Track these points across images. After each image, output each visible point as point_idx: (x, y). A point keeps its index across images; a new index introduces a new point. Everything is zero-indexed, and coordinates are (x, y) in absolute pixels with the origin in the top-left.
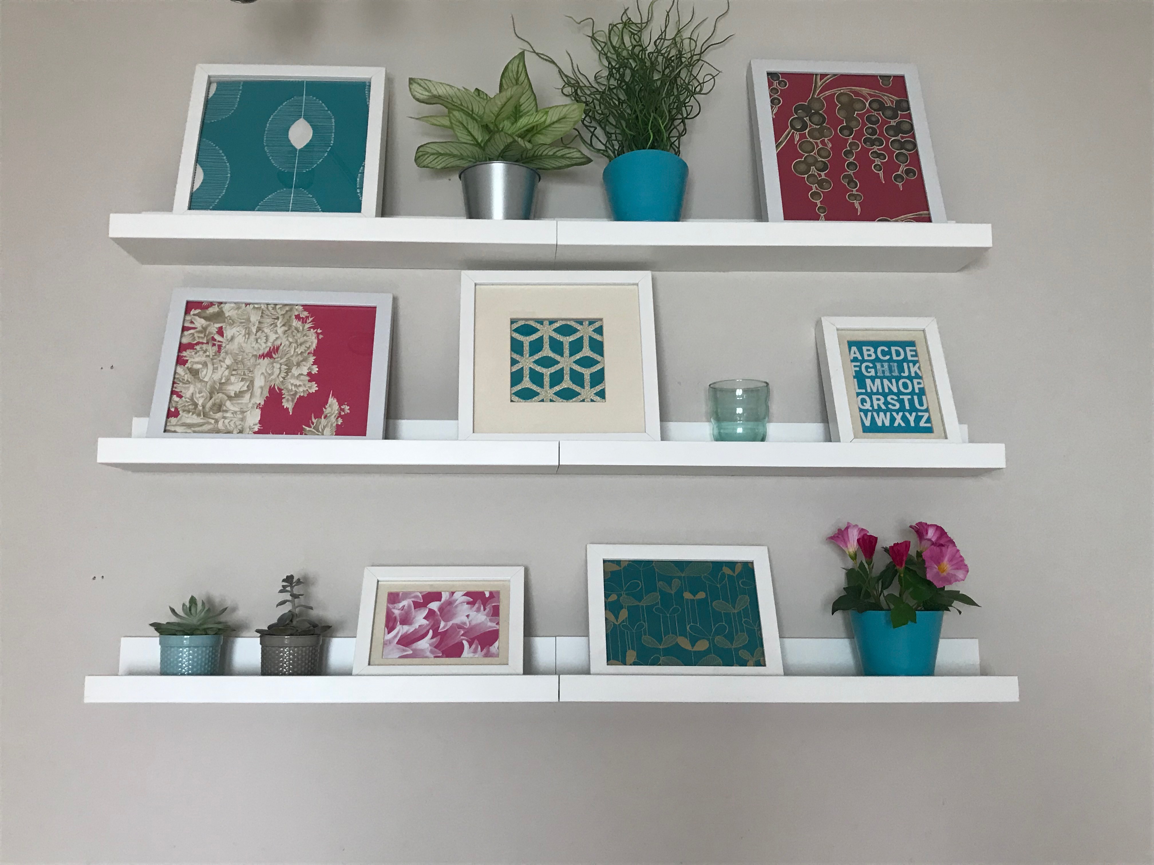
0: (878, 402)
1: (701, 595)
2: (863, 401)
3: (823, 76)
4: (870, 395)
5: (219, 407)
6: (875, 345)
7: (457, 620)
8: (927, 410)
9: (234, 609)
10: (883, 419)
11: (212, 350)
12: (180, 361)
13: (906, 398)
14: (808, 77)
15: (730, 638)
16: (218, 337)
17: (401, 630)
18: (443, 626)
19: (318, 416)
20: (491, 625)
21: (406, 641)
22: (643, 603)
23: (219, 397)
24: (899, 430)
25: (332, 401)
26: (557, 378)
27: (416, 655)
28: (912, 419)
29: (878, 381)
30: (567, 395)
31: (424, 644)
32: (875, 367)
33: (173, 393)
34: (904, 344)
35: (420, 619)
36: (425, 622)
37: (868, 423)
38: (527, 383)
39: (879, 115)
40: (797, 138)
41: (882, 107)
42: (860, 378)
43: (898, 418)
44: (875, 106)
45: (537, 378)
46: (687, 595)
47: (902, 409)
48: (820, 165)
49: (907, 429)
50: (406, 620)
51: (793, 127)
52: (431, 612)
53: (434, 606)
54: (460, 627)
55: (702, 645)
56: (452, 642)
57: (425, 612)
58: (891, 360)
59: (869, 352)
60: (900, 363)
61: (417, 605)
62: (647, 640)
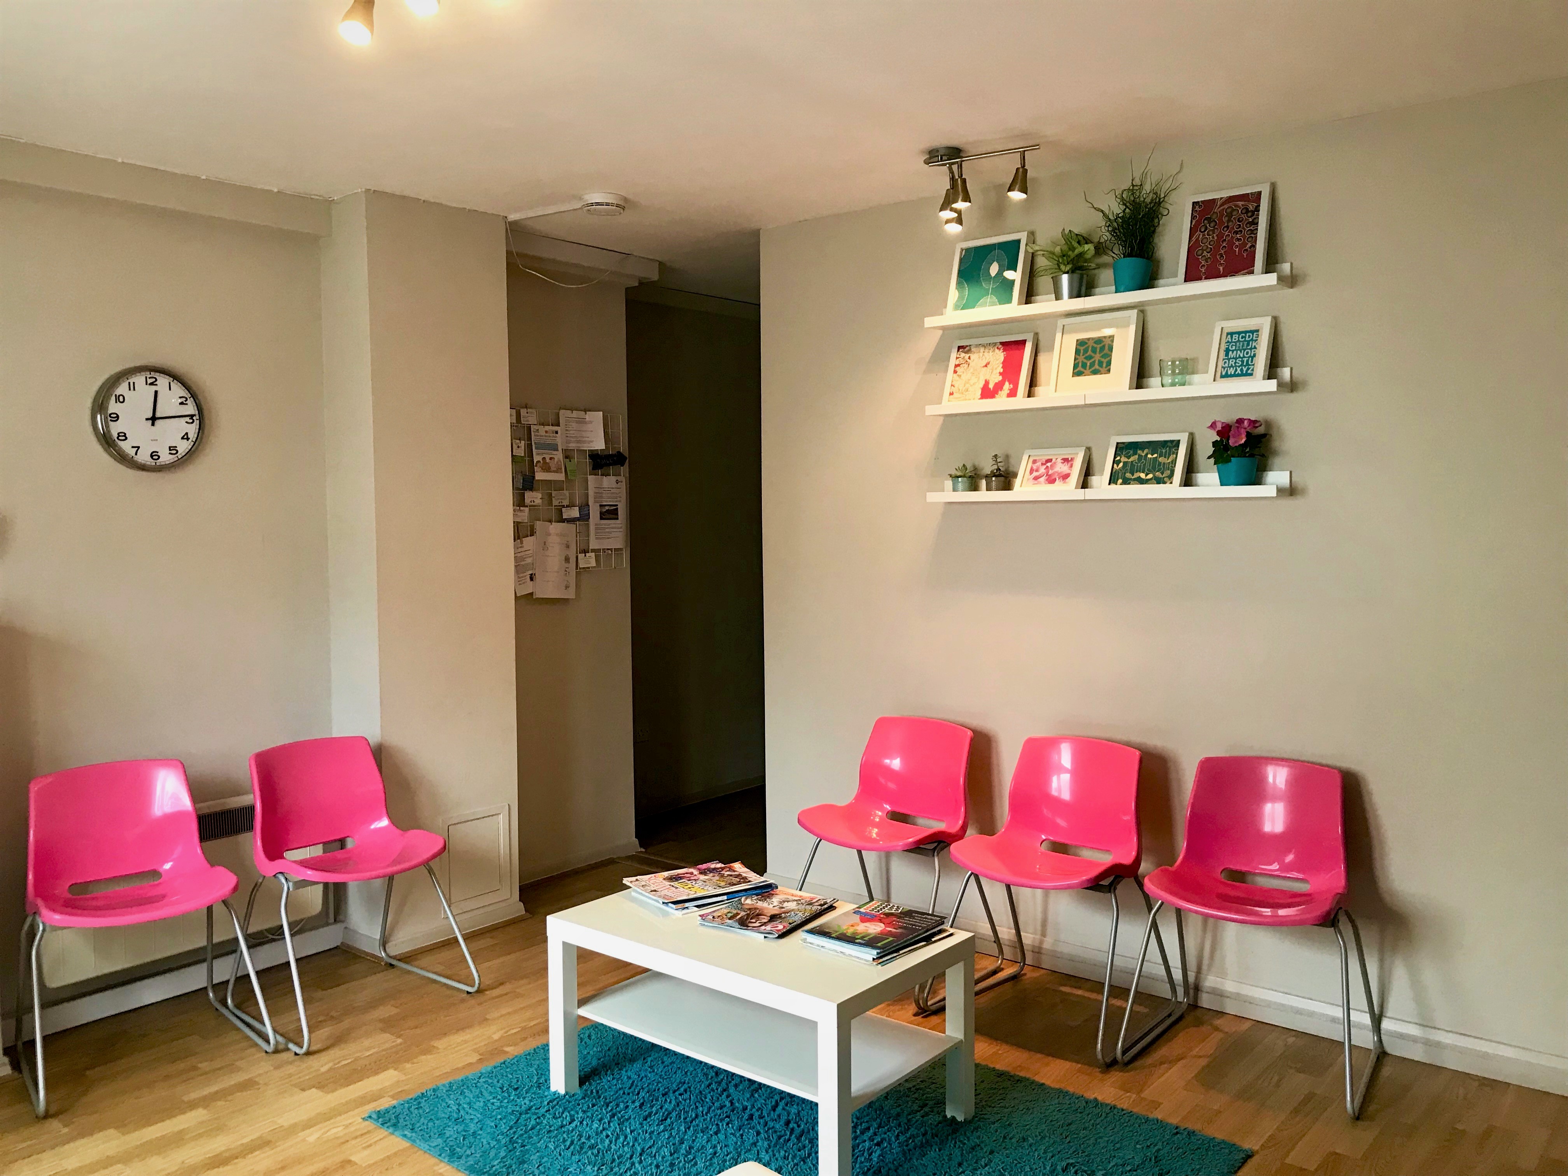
0: (1232, 362)
1: (1155, 455)
2: (1225, 362)
3: (1221, 198)
4: (1229, 359)
5: (967, 390)
6: (1239, 333)
7: (1056, 470)
8: (1253, 365)
9: (982, 469)
10: (1231, 371)
11: (966, 366)
12: (955, 372)
13: (1245, 359)
14: (1214, 201)
15: (1162, 473)
16: (968, 360)
17: (1035, 474)
18: (1050, 472)
19: (1001, 390)
20: (1068, 471)
21: (1036, 478)
22: (1130, 460)
23: (967, 385)
24: (1238, 375)
25: (1007, 383)
26: (1092, 365)
27: (1039, 483)
28: (1245, 370)
29: (1235, 352)
30: (1095, 372)
31: (1042, 479)
32: (1236, 345)
33: (952, 385)
34: (1252, 332)
35: (1042, 470)
36: (1044, 471)
37: (1224, 374)
38: (1080, 368)
39: (1244, 216)
40: (1201, 236)
41: (1247, 211)
42: (1227, 351)
43: (1239, 369)
44: (1244, 211)
45: (1084, 366)
46: (1149, 456)
47: (1242, 365)
48: (1209, 250)
49: (1242, 375)
50: (1037, 471)
51: (1200, 231)
52: (1047, 467)
53: (1049, 464)
54: (1056, 472)
55: (1150, 476)
56: (1053, 478)
57: (1045, 467)
58: (1245, 341)
59: (1235, 337)
60: (1249, 342)
61: (1043, 464)
62: (1128, 475)
